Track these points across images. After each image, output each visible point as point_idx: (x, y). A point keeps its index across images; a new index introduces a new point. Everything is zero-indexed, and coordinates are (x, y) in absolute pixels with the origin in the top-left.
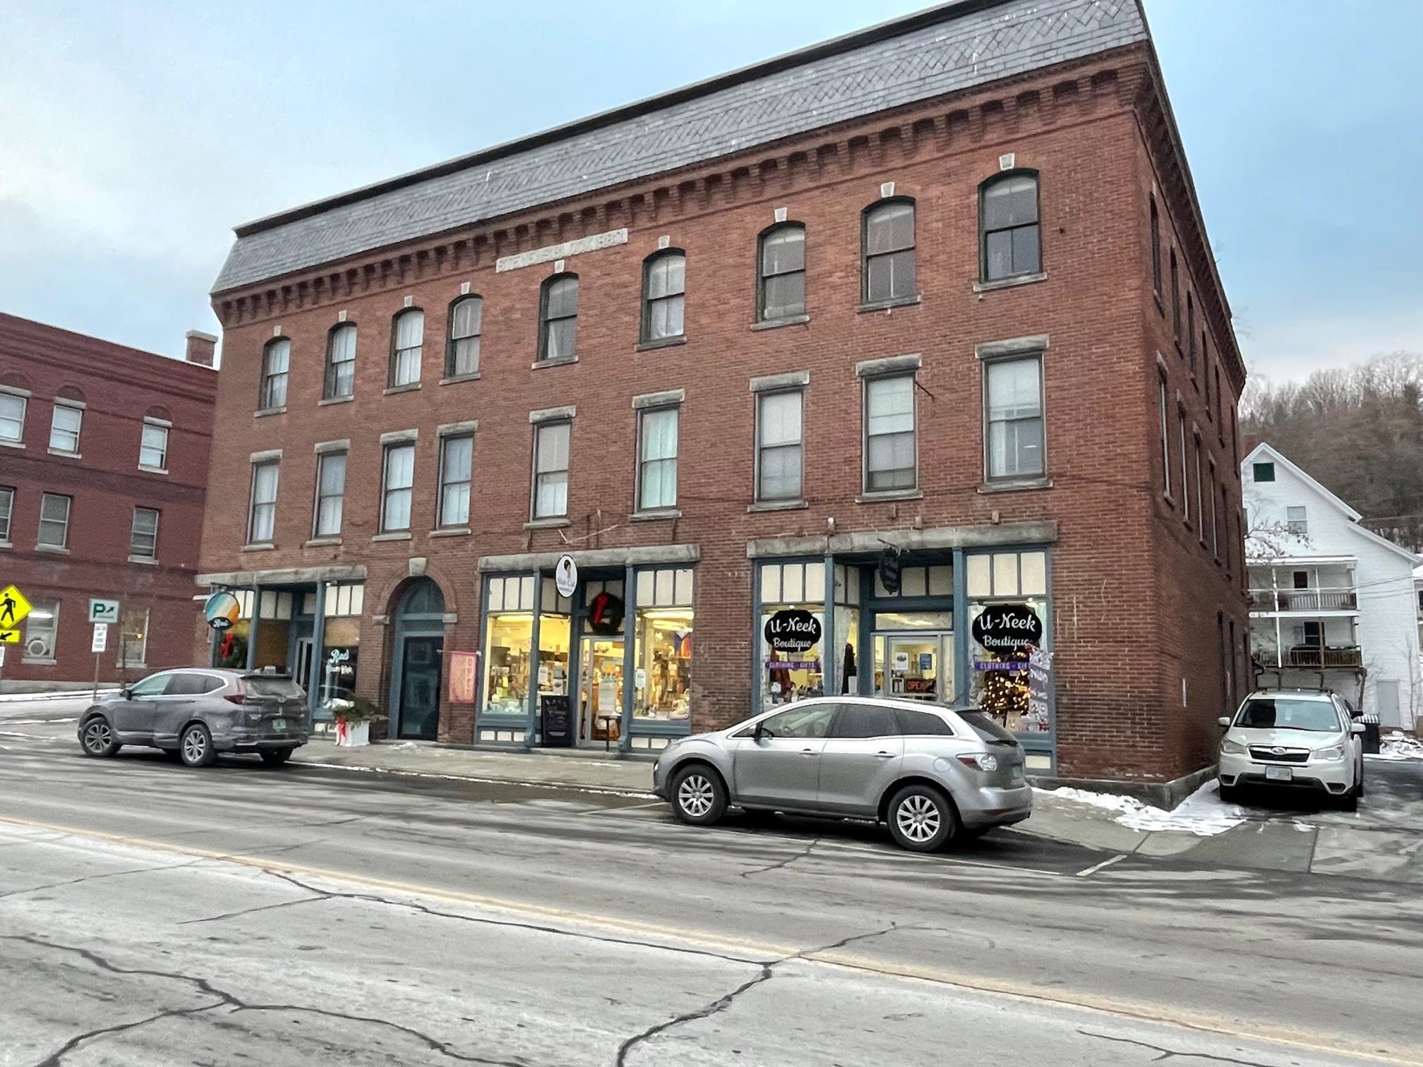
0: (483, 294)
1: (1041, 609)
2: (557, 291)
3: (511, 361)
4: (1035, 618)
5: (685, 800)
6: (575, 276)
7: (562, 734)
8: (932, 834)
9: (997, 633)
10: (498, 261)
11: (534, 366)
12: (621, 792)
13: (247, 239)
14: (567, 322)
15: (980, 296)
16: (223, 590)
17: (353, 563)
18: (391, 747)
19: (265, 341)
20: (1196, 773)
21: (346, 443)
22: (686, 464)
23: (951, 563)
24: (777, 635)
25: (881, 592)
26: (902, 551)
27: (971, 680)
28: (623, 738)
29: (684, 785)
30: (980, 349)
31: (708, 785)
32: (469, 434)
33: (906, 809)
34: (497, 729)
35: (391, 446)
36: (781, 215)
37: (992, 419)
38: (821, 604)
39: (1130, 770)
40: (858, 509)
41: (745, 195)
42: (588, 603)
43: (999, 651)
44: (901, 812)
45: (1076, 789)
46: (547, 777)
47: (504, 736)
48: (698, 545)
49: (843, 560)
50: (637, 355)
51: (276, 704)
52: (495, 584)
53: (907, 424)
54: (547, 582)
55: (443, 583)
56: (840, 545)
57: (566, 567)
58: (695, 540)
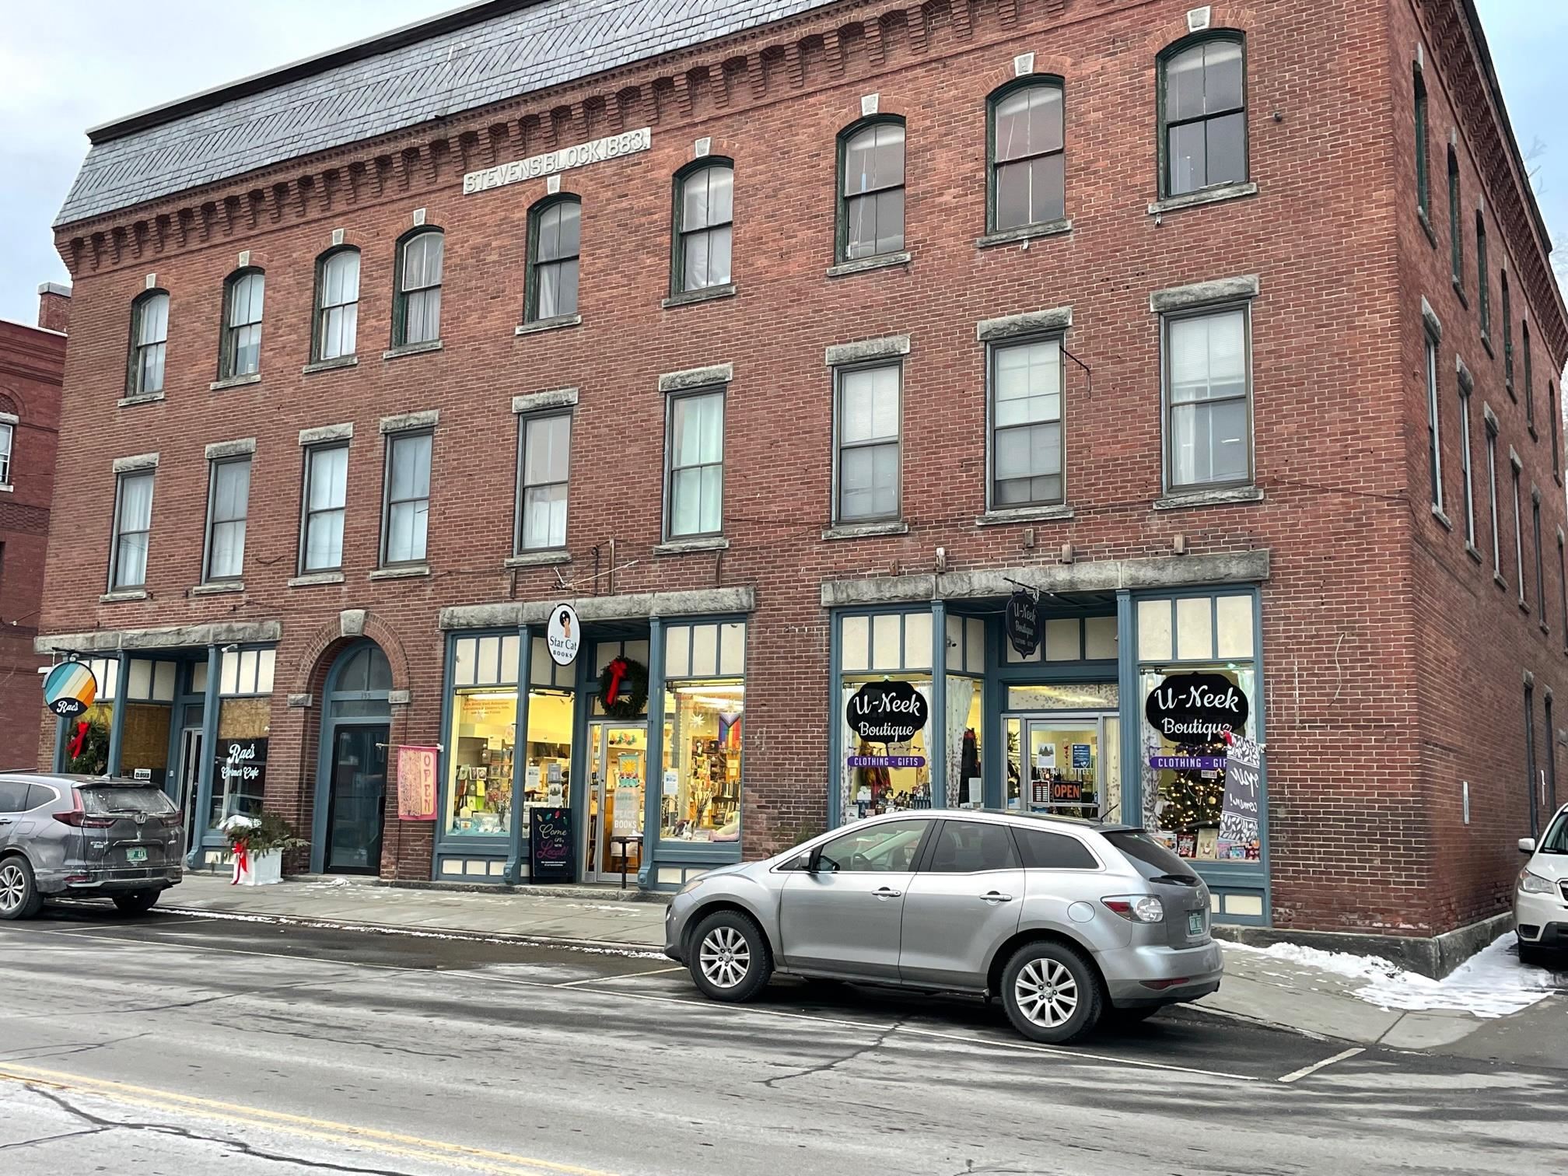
0: (446, 227)
1: (1247, 680)
2: (550, 221)
3: (486, 324)
4: (1238, 692)
5: (710, 963)
6: (575, 199)
7: (561, 864)
8: (1064, 1017)
9: (1182, 713)
10: (466, 176)
11: (518, 332)
12: (628, 949)
13: (106, 148)
14: (566, 266)
15: (1159, 220)
16: (72, 659)
17: (262, 618)
18: (312, 886)
19: (132, 297)
20: (1486, 921)
21: (249, 443)
22: (733, 470)
23: (1115, 613)
24: (864, 717)
25: (1014, 657)
26: (1042, 593)
27: (1144, 784)
28: (645, 869)
29: (708, 942)
30: (1157, 298)
31: (742, 941)
32: (426, 430)
33: (1028, 979)
34: (465, 856)
35: (316, 448)
36: (870, 105)
37: (1176, 400)
38: (928, 673)
39: (1379, 917)
40: (980, 535)
41: (820, 76)
42: (599, 673)
43: (1184, 740)
44: (1021, 983)
45: (1299, 945)
46: (523, 930)
47: (476, 868)
48: (751, 588)
49: (957, 608)
50: (665, 312)
51: (131, 825)
52: (465, 648)
53: (1051, 410)
54: (537, 642)
55: (389, 645)
56: (954, 586)
57: (562, 621)
58: (748, 581)
